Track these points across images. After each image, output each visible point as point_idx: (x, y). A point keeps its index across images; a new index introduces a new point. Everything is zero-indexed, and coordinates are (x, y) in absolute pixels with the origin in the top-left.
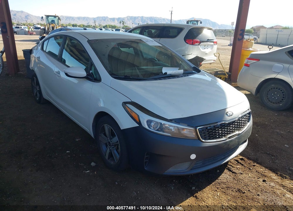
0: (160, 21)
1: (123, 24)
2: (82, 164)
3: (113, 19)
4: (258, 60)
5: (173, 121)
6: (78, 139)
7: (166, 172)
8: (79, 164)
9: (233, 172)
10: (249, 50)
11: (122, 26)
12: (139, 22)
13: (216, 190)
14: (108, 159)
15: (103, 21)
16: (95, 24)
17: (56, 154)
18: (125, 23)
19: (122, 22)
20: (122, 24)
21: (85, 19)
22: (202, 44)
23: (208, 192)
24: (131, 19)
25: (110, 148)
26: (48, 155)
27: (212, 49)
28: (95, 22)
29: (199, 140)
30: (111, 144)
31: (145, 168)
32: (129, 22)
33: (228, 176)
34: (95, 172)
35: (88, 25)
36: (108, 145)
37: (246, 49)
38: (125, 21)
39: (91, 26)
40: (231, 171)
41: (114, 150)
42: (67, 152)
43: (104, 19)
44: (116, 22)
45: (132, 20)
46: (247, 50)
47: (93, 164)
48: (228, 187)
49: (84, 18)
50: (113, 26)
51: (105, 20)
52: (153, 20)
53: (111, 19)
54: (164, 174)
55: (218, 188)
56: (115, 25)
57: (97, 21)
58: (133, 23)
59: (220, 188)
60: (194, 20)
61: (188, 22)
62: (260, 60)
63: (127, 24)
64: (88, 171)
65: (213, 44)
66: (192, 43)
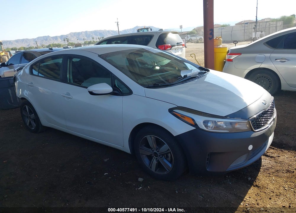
0: (105, 33)
1: (68, 41)
2: (129, 183)
3: (56, 38)
4: (240, 54)
5: (228, 117)
6: (105, 159)
7: (229, 168)
8: (126, 183)
9: (271, 157)
10: (220, 47)
11: (66, 44)
12: (84, 37)
13: (270, 176)
14: (155, 171)
15: (44, 41)
16: (37, 45)
17: (94, 179)
18: (70, 40)
19: (66, 40)
20: (66, 41)
21: (25, 41)
22: (173, 48)
23: (264, 179)
24: (75, 35)
25: (156, 159)
26: (86, 182)
27: (182, 51)
28: (36, 43)
29: (252, 131)
30: (159, 155)
31: (208, 170)
32: (73, 39)
33: (269, 161)
34: (148, 187)
35: (29, 47)
36: (154, 156)
37: (217, 47)
38: (69, 37)
39: (33, 47)
40: (269, 157)
41: (163, 159)
42: (105, 174)
43: (45, 38)
44: (59, 40)
45: (76, 37)
46: (219, 48)
47: (140, 179)
48: (278, 171)
49: (23, 40)
50: (57, 45)
51: (46, 40)
52: (98, 34)
53: (53, 38)
54: (227, 170)
55: (269, 174)
56: (59, 43)
57: (38, 42)
58: (78, 39)
59: (272, 173)
60: (144, 28)
61: (138, 31)
62: (241, 54)
63: (72, 41)
64: (140, 188)
65: (181, 46)
66: (165, 48)
